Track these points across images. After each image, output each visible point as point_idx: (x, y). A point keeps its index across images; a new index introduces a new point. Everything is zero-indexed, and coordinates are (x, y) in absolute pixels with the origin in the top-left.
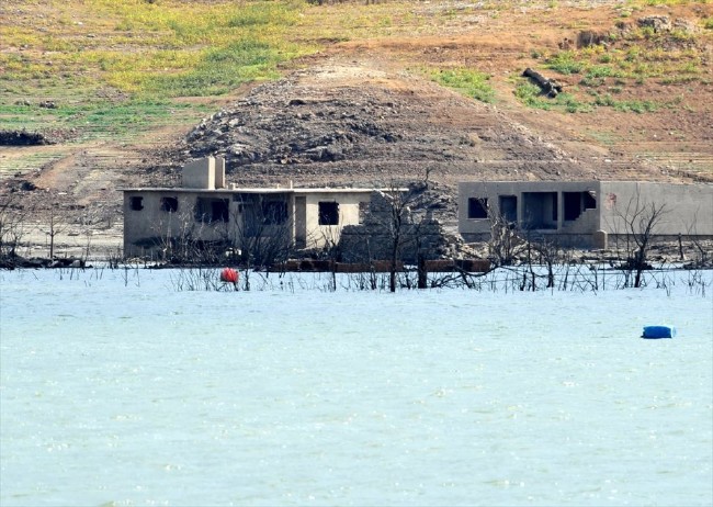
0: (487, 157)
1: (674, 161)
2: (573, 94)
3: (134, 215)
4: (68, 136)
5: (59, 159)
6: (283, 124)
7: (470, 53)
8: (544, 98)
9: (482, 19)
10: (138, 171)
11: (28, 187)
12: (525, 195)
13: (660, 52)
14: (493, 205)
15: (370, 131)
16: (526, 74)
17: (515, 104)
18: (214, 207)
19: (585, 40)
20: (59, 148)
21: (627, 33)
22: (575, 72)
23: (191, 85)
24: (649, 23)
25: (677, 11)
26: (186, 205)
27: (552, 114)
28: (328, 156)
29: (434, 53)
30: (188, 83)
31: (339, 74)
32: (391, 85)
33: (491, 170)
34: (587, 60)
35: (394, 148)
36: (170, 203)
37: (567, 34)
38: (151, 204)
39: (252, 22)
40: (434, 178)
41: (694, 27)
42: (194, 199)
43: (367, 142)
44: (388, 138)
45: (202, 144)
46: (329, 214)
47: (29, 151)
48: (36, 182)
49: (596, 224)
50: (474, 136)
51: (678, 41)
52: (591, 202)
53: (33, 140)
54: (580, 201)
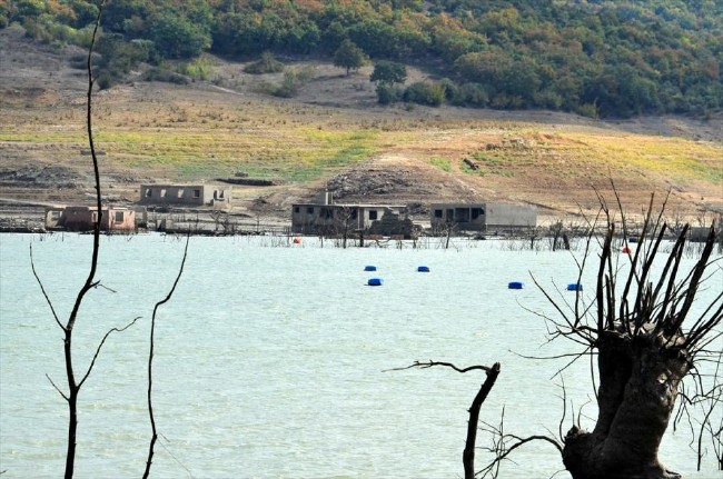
0: (445, 193)
1: (522, 196)
2: (483, 169)
3: (296, 215)
4: (282, 182)
5: (277, 190)
6: (365, 179)
7: (443, 152)
8: (471, 170)
9: (449, 138)
10: (307, 197)
11: (264, 202)
12: (457, 209)
13: (519, 153)
14: (444, 212)
15: (399, 182)
16: (465, 161)
17: (460, 173)
18: (327, 212)
19: (489, 147)
20: (278, 187)
21: (506, 145)
22: (484, 160)
23: (332, 163)
24: (515, 141)
25: (526, 136)
26: (317, 211)
27: (475, 177)
28: (382, 192)
29: (428, 152)
30: (331, 162)
31: (389, 159)
32: (409, 164)
33: (446, 198)
34: (489, 155)
35: (409, 189)
36: (310, 209)
37: (482, 145)
38: (303, 210)
39: (360, 138)
40: (424, 201)
41: (533, 143)
42: (319, 209)
43: (398, 187)
44: (407, 185)
45: (332, 186)
46: (373, 215)
47: (266, 188)
48: (267, 200)
49: (484, 221)
50: (441, 185)
51: (526, 148)
52: (482, 212)
53: (268, 184)
54: (478, 212)
